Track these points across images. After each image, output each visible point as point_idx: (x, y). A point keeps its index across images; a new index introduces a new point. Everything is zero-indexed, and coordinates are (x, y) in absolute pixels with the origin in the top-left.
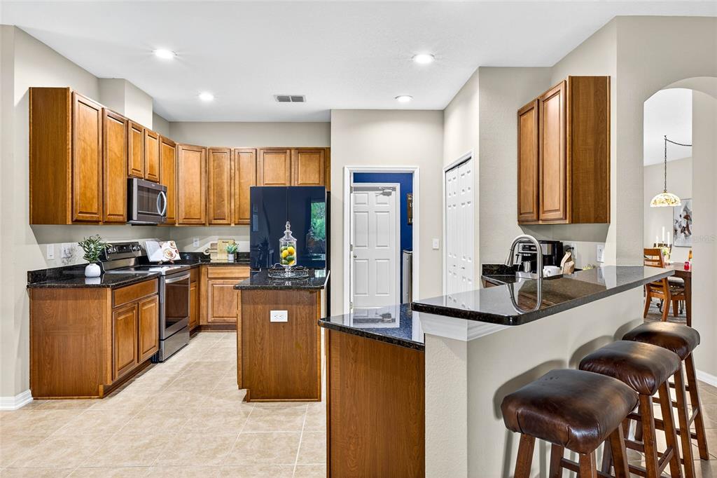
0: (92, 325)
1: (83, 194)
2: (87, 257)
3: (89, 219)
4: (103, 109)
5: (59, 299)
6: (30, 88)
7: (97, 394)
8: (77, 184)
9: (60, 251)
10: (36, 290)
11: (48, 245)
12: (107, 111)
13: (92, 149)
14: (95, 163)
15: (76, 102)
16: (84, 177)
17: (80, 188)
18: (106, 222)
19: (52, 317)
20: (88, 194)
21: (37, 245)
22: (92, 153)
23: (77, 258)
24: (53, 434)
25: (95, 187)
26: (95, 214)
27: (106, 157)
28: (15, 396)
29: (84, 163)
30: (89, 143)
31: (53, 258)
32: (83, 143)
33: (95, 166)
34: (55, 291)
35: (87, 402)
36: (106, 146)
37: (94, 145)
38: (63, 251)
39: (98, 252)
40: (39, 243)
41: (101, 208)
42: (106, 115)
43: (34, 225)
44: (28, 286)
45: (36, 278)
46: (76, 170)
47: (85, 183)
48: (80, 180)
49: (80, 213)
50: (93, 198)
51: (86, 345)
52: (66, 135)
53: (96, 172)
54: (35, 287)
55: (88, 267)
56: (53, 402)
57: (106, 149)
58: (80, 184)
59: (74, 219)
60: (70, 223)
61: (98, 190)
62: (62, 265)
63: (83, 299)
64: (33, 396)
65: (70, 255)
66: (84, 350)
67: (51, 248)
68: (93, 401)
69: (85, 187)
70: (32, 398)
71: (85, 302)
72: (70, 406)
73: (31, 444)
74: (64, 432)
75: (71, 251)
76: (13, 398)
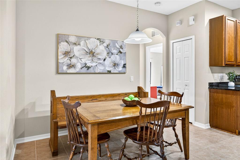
0: (233, 105)
1: (229, 54)
2: (229, 79)
3: (231, 64)
4: (236, 20)
5: (220, 94)
6: (209, 20)
7: (235, 133)
8: (227, 51)
9: (219, 76)
10: (211, 89)
11: (215, 74)
12: (238, 21)
13: (232, 37)
14: (233, 42)
15: (227, 20)
16: (229, 48)
17: (228, 52)
18: (237, 65)
19: (217, 99)
20: (231, 54)
21: (212, 74)
22: (232, 38)
23: (224, 79)
24: (220, 142)
25: (233, 51)
26: (233, 62)
27: (237, 40)
28: (205, 124)
29: (229, 42)
30: (231, 34)
31: (216, 78)
32: (229, 35)
33: (233, 43)
34: (218, 90)
35: (232, 135)
36: (237, 35)
37: (233, 35)
38: (220, 77)
39: (234, 77)
40: (212, 73)
41: (235, 60)
42: (237, 22)
43: (211, 67)
44: (209, 88)
45: (211, 85)
46: (226, 46)
47: (229, 50)
48: (228, 49)
49: (228, 61)
50: (232, 56)
51: (230, 112)
52: (223, 33)
53: (233, 46)
54: (211, 88)
55: (229, 83)
56: (218, 131)
57: (237, 36)
58: (228, 51)
59: (225, 64)
60: (224, 65)
61: (234, 53)
62: (219, 82)
63: (229, 94)
64: (210, 126)
65: (222, 78)
66: (229, 114)
67: (216, 75)
68: (234, 135)
69: (229, 51)
70: (210, 127)
71: (230, 96)
72: (225, 134)
73: (213, 143)
74: (224, 143)
75: (223, 76)
76: (204, 125)
